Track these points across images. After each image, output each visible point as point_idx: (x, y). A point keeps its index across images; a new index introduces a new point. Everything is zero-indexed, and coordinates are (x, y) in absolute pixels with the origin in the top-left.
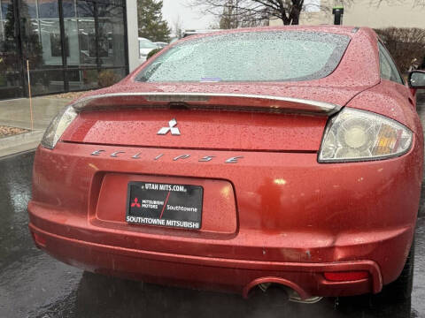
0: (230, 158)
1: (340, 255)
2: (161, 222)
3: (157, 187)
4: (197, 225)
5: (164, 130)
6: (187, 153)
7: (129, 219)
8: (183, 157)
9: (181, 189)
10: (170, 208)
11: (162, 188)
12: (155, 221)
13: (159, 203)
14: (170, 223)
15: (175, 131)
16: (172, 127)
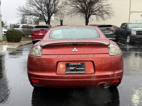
0: (92, 56)
1: (116, 75)
2: (75, 72)
3: (73, 64)
4: (85, 72)
5: (73, 50)
6: (82, 55)
7: (66, 72)
8: (81, 56)
9: (80, 64)
10: (77, 69)
11: (74, 64)
12: (74, 72)
13: (74, 68)
14: (77, 72)
15: (77, 50)
16: (75, 49)
